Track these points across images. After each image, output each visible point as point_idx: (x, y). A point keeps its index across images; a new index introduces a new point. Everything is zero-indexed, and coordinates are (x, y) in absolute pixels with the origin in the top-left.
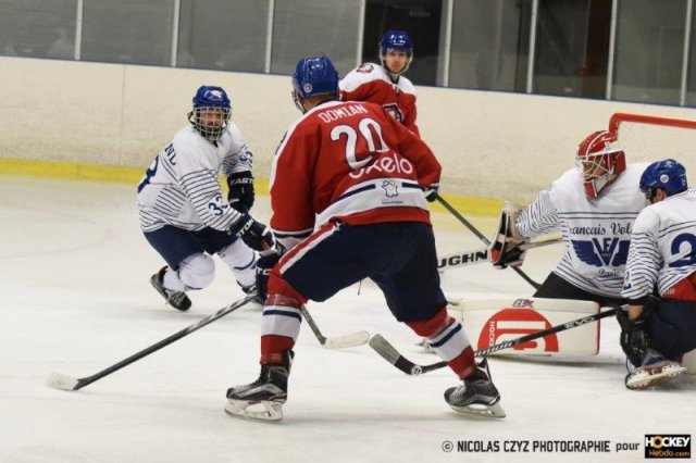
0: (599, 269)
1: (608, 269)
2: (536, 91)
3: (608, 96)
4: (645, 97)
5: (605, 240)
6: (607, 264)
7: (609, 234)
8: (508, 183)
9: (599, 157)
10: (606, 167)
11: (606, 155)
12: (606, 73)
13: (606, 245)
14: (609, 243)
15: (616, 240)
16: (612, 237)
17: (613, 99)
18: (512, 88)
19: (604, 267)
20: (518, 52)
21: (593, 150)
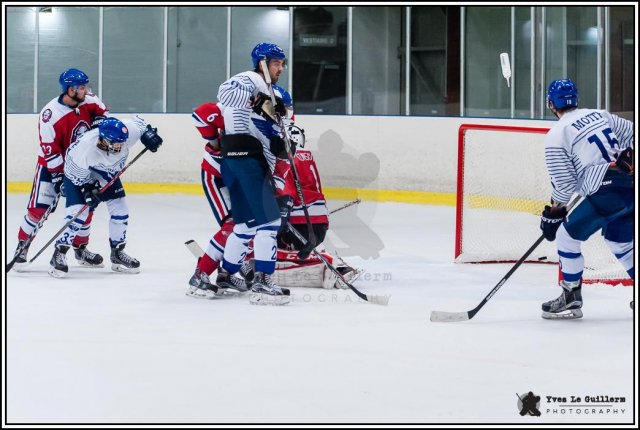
2: (413, 114)
3: (462, 115)
12: (459, 101)
17: (465, 116)
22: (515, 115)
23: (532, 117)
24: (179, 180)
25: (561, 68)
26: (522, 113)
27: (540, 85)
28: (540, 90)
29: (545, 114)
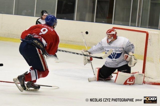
0: (112, 59)
1: (114, 59)
2: (96, 22)
3: (113, 23)
4: (121, 24)
5: (113, 53)
6: (114, 58)
7: (114, 52)
8: (89, 43)
9: (109, 34)
10: (111, 37)
11: (111, 34)
12: (112, 18)
13: (113, 54)
14: (114, 54)
15: (116, 53)
16: (115, 52)
17: (114, 24)
18: (91, 21)
19: (113, 59)
20: (93, 13)
21: (109, 33)
22: (131, 24)
23: (136, 26)
24: (17, 37)
25: (147, 10)
26: (133, 25)
27: (140, 15)
28: (140, 17)
29: (141, 25)
